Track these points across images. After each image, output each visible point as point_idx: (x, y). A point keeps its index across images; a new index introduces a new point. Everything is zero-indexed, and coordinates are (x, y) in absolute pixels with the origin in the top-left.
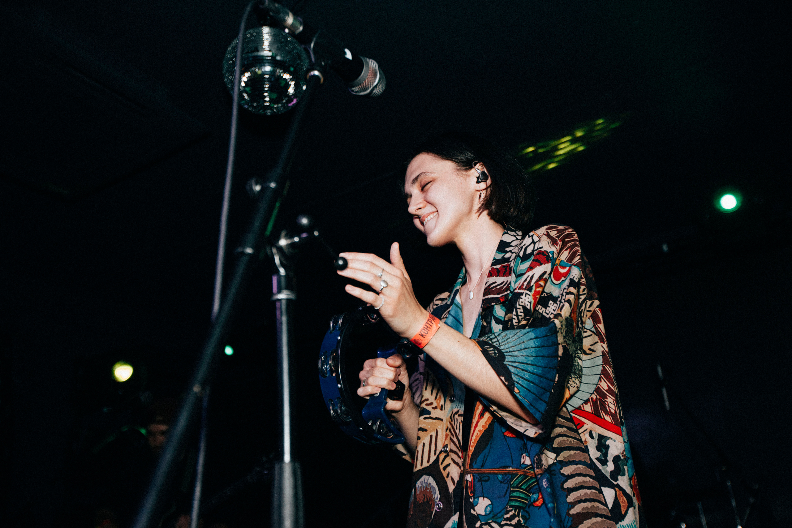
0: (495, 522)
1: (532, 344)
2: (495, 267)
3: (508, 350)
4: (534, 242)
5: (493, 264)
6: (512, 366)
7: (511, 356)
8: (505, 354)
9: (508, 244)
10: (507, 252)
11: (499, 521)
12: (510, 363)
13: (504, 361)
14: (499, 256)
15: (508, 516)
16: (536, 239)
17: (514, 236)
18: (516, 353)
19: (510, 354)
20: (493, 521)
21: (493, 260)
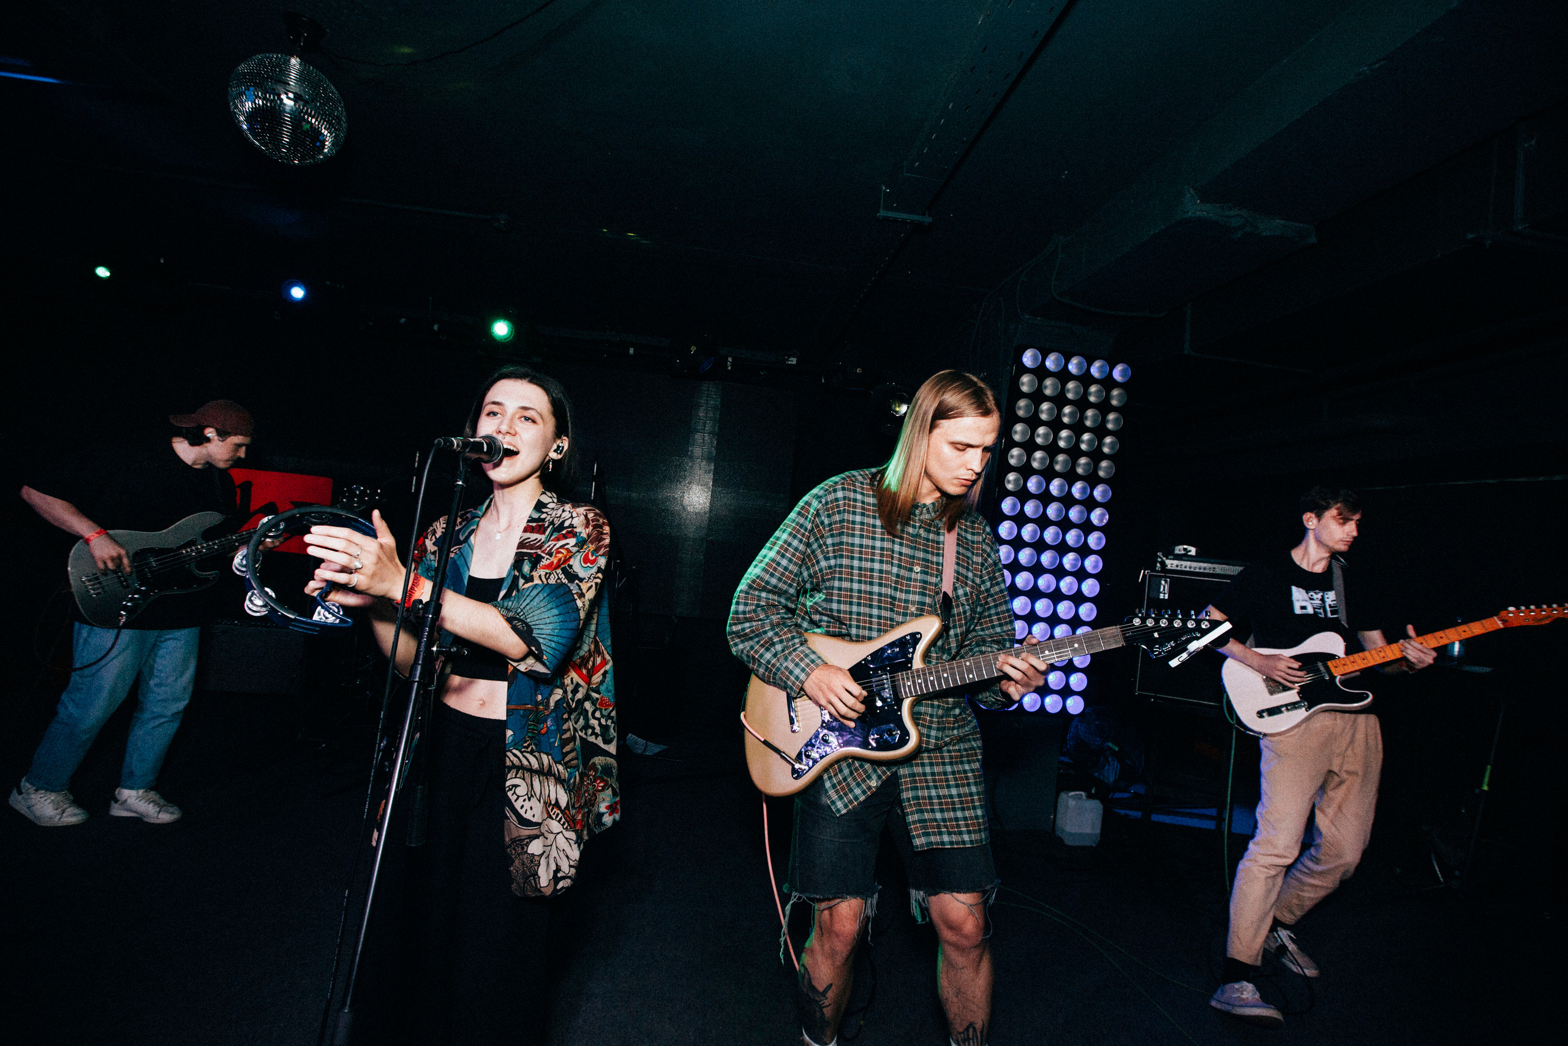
0: (517, 749)
1: (556, 619)
2: (530, 524)
3: (534, 623)
4: (572, 517)
5: (529, 521)
6: (541, 638)
7: (538, 629)
8: (533, 627)
9: (545, 505)
10: (543, 513)
11: (520, 748)
12: (538, 636)
13: (532, 633)
14: (536, 515)
15: (526, 745)
16: (574, 515)
17: (551, 497)
18: (542, 626)
19: (537, 627)
20: (514, 749)
21: (530, 517)
